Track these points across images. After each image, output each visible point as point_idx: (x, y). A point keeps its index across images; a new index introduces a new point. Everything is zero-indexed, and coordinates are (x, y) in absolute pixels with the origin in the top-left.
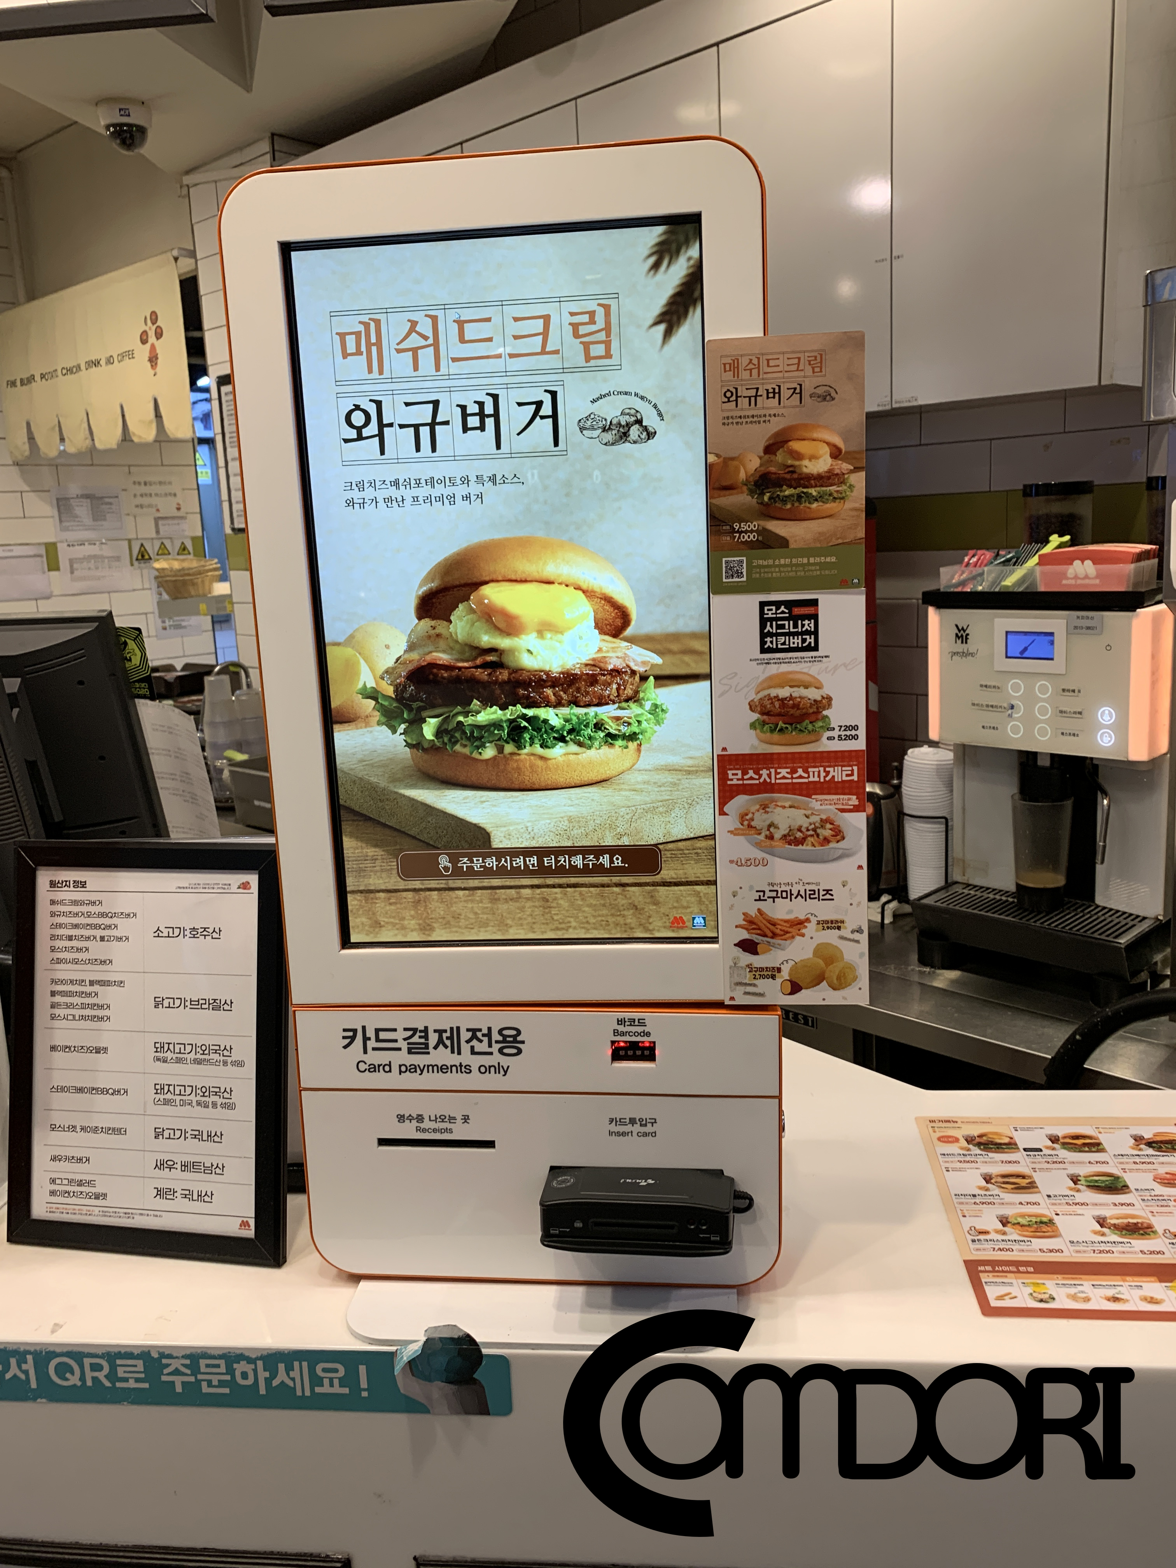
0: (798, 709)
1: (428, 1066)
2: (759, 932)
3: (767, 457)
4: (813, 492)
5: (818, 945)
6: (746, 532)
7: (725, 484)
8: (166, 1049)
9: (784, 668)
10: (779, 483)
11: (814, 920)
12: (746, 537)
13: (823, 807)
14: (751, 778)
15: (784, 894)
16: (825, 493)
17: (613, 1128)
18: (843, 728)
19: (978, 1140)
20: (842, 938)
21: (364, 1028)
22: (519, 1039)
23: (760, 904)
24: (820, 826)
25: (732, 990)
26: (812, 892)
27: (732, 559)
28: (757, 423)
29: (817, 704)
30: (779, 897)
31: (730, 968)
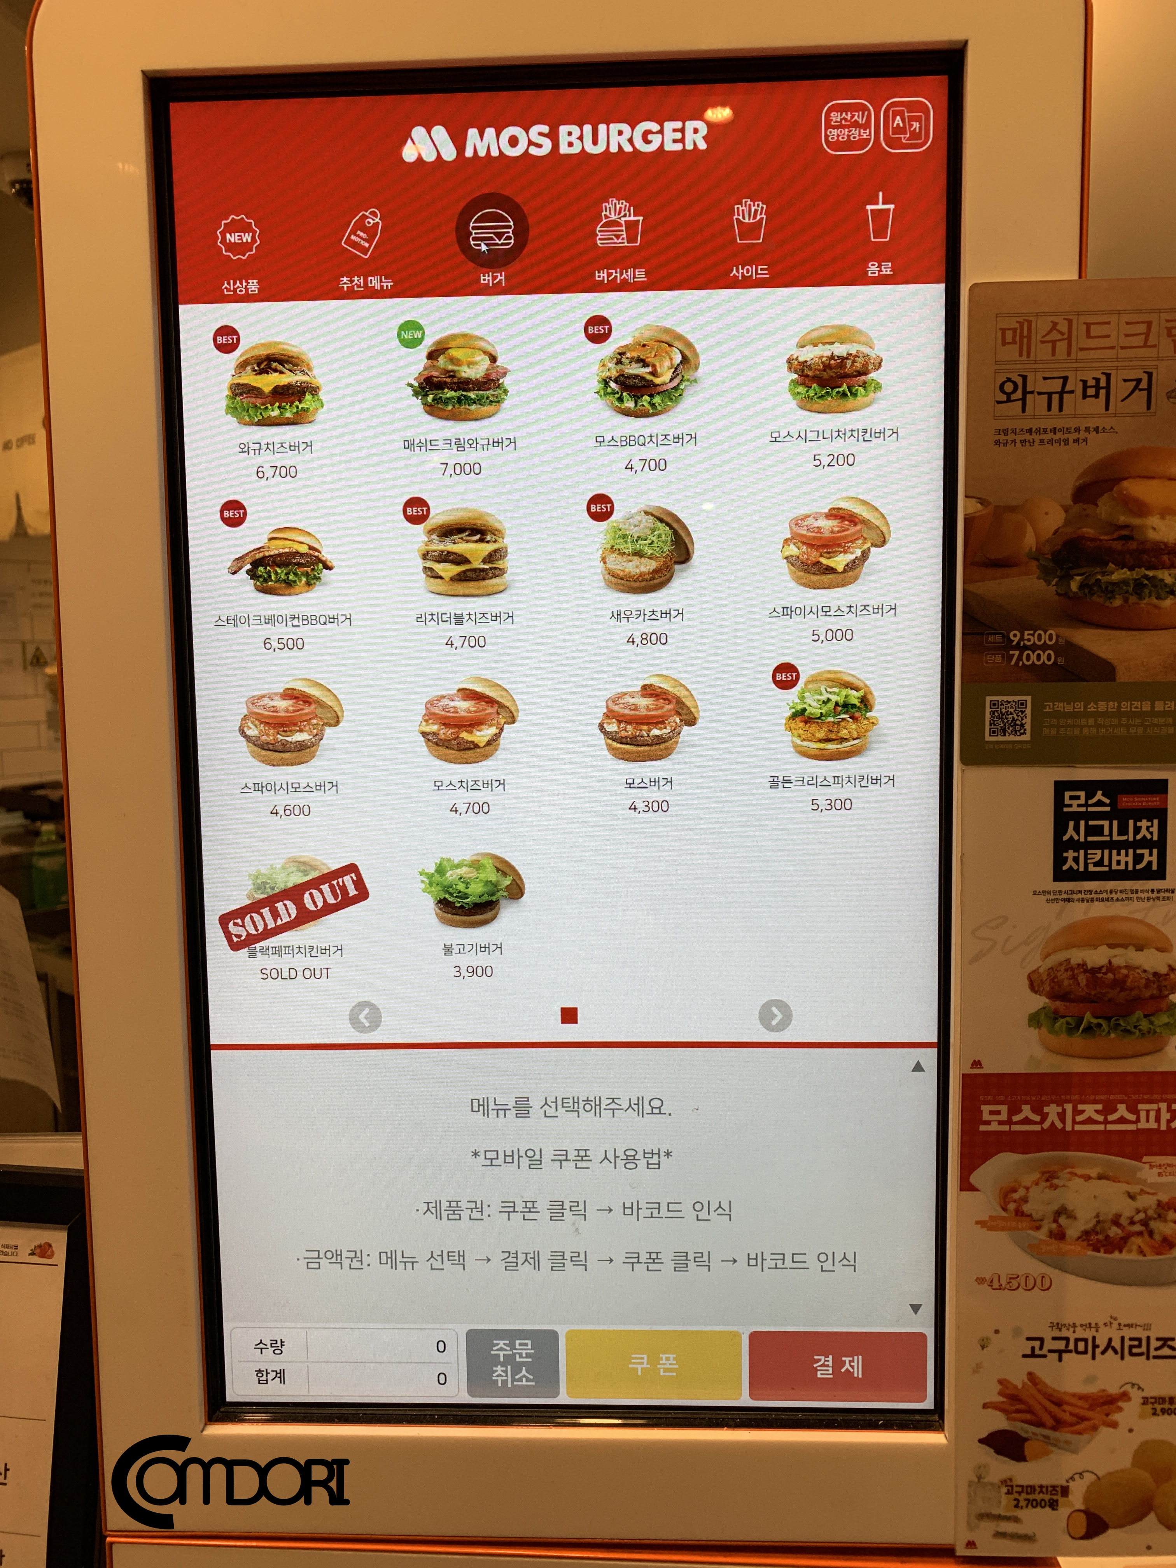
0: (1123, 989)
2: (1028, 1416)
3: (1078, 507)
4: (1167, 577)
5: (1142, 1444)
6: (1034, 648)
7: (992, 557)
9: (1098, 910)
10: (1100, 557)
11: (1136, 1396)
12: (1033, 657)
13: (1164, 1179)
14: (1026, 1121)
15: (1081, 1346)
23: (1034, 1365)
24: (1156, 1216)
25: (971, 1528)
26: (1136, 1343)
27: (1005, 698)
28: (1062, 443)
29: (1158, 981)
30: (1070, 1351)
31: (970, 1486)
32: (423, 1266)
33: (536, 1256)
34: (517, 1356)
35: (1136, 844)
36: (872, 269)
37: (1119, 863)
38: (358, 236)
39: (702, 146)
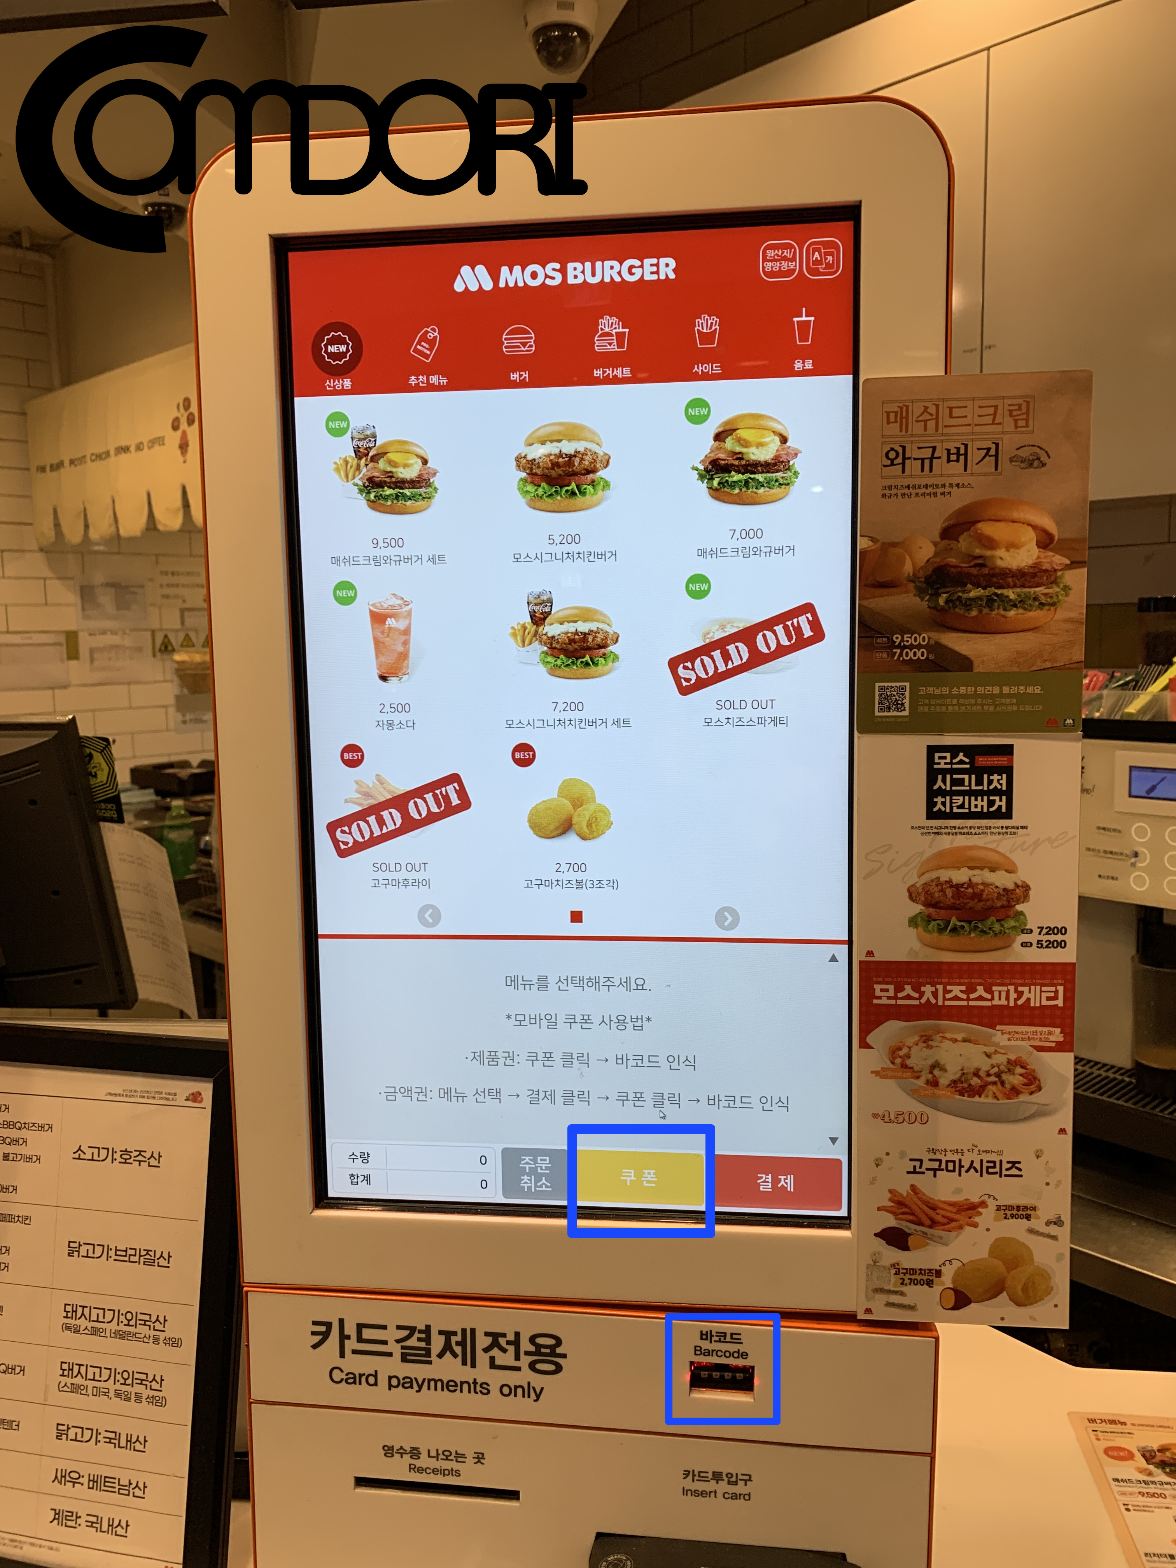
0: (980, 901)
1: (429, 1381)
2: (911, 1217)
3: (946, 542)
4: (1011, 594)
5: (997, 1240)
6: (911, 647)
7: (881, 580)
8: (79, 1314)
9: (961, 841)
10: (961, 580)
11: (992, 1204)
12: (911, 654)
13: (1012, 1043)
14: (908, 997)
15: (950, 1166)
16: (1027, 596)
17: (689, 1484)
18: (1045, 931)
19: (1159, 1457)
20: (1031, 1231)
21: (341, 1321)
22: (559, 1350)
23: (915, 1179)
24: (1006, 1070)
25: (868, 1299)
26: (992, 1165)
27: (890, 684)
28: (932, 496)
29: (1007, 894)
30: (943, 1170)
31: (867, 1268)
32: (470, 1099)
33: (553, 1093)
34: (539, 1168)
35: (989, 793)
36: (798, 365)
37: (976, 806)
38: (423, 346)
39: (672, 276)
